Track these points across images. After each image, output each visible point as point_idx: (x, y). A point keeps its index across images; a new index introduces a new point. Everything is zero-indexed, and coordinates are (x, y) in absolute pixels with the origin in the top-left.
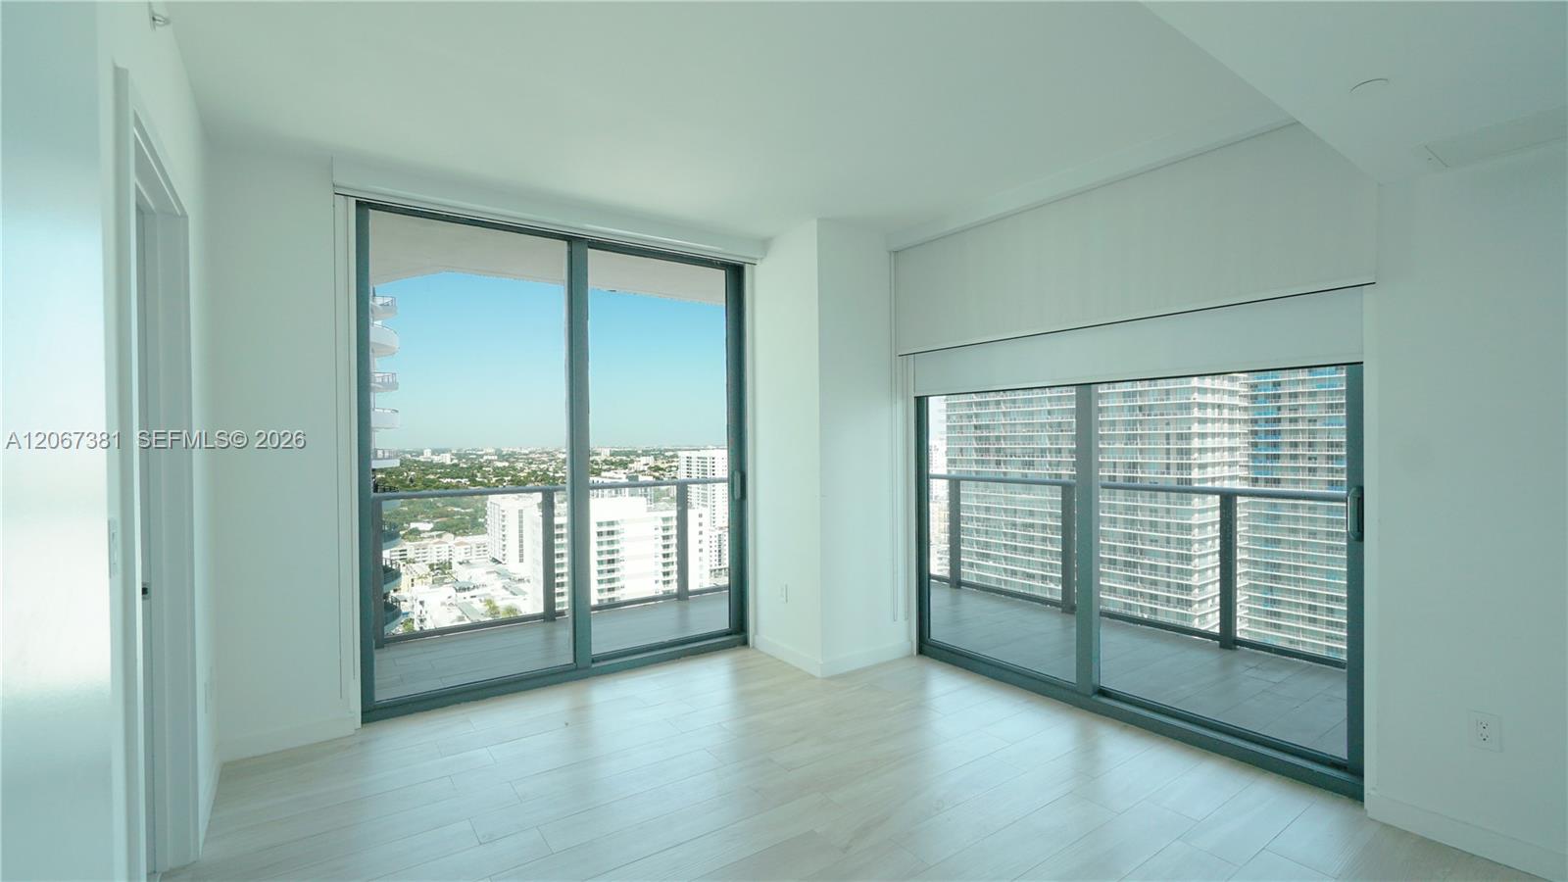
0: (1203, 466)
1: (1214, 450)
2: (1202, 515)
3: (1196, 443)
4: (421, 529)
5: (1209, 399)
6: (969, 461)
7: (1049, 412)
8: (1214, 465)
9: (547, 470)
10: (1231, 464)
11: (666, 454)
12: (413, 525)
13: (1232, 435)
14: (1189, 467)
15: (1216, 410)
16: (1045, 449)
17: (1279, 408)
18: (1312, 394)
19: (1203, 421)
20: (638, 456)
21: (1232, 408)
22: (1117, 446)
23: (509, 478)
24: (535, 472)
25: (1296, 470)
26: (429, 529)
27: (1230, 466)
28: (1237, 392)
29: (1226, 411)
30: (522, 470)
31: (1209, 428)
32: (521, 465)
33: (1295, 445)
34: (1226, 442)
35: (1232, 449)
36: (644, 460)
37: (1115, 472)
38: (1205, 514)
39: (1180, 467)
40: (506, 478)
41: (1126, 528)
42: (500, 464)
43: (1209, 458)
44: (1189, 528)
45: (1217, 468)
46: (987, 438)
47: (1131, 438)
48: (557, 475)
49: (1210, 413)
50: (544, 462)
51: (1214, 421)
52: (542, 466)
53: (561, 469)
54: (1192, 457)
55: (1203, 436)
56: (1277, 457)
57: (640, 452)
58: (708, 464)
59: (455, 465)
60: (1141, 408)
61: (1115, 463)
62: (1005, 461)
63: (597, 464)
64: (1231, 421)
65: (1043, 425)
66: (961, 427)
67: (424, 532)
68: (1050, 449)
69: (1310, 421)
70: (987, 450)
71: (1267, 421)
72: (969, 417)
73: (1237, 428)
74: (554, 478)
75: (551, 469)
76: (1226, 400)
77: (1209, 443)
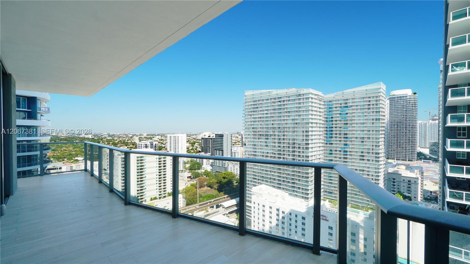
0: (312, 140)
1: (315, 135)
2: (311, 153)
3: (310, 133)
4: (79, 159)
5: (314, 121)
6: (251, 138)
7: (273, 124)
8: (315, 139)
9: (125, 140)
10: (319, 139)
11: (165, 135)
12: (76, 158)
13: (320, 131)
14: (308, 140)
15: (316, 124)
16: (271, 135)
17: (333, 124)
18: (340, 120)
19: (312, 127)
20: (156, 136)
21: (320, 124)
22: (290, 134)
23: (112, 143)
24: (121, 141)
25: (336, 141)
26: (82, 159)
27: (319, 140)
28: (321, 119)
29: (318, 125)
30: (116, 140)
31: (314, 129)
32: (116, 138)
33: (336, 134)
34: (318, 133)
35: (320, 135)
36: (157, 137)
37: (289, 141)
38: (313, 153)
39: (306, 140)
40: (111, 143)
41: (292, 157)
42: (109, 138)
43: (313, 137)
44: (308, 157)
45: (316, 140)
46: (256, 131)
47: (294, 132)
48: (128, 142)
49: (314, 125)
50: (124, 138)
51: (315, 127)
52: (123, 139)
53: (130, 140)
54: (309, 137)
55: (312, 131)
56: (332, 137)
57: (156, 134)
58: (177, 138)
59: (93, 138)
60: (296, 123)
61: (290, 139)
62: (261, 138)
63: (142, 138)
64: (320, 127)
65: (271, 128)
66: (249, 128)
67: (80, 160)
68: (273, 135)
69: (340, 128)
70: (256, 135)
71: (330, 127)
72: (251, 125)
73: (321, 129)
74: (127, 143)
75: (126, 140)
76: (318, 121)
77: (314, 133)
